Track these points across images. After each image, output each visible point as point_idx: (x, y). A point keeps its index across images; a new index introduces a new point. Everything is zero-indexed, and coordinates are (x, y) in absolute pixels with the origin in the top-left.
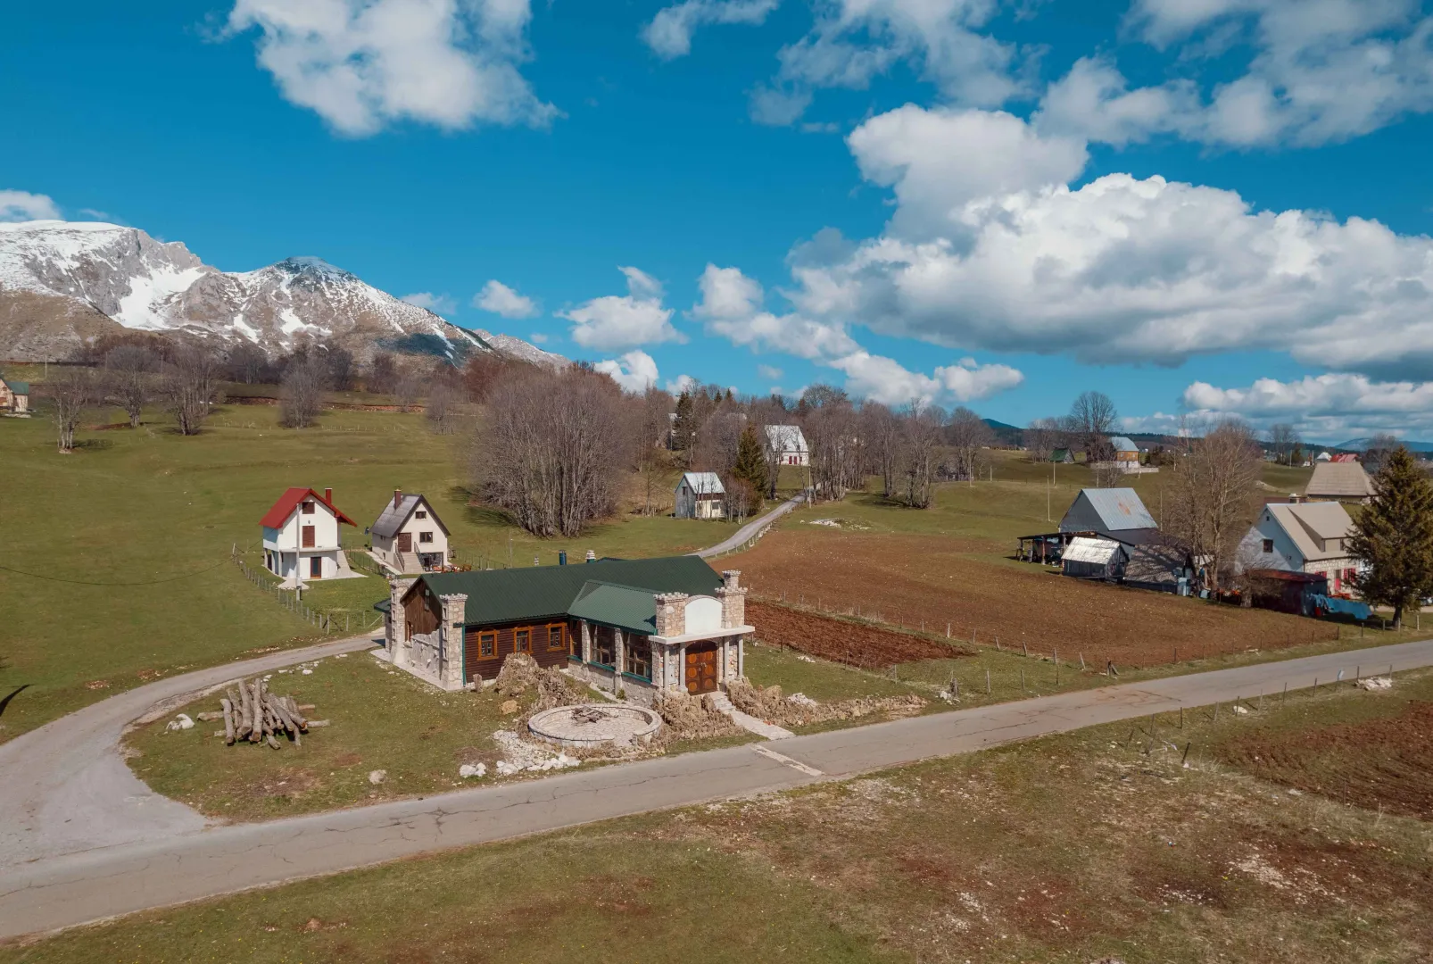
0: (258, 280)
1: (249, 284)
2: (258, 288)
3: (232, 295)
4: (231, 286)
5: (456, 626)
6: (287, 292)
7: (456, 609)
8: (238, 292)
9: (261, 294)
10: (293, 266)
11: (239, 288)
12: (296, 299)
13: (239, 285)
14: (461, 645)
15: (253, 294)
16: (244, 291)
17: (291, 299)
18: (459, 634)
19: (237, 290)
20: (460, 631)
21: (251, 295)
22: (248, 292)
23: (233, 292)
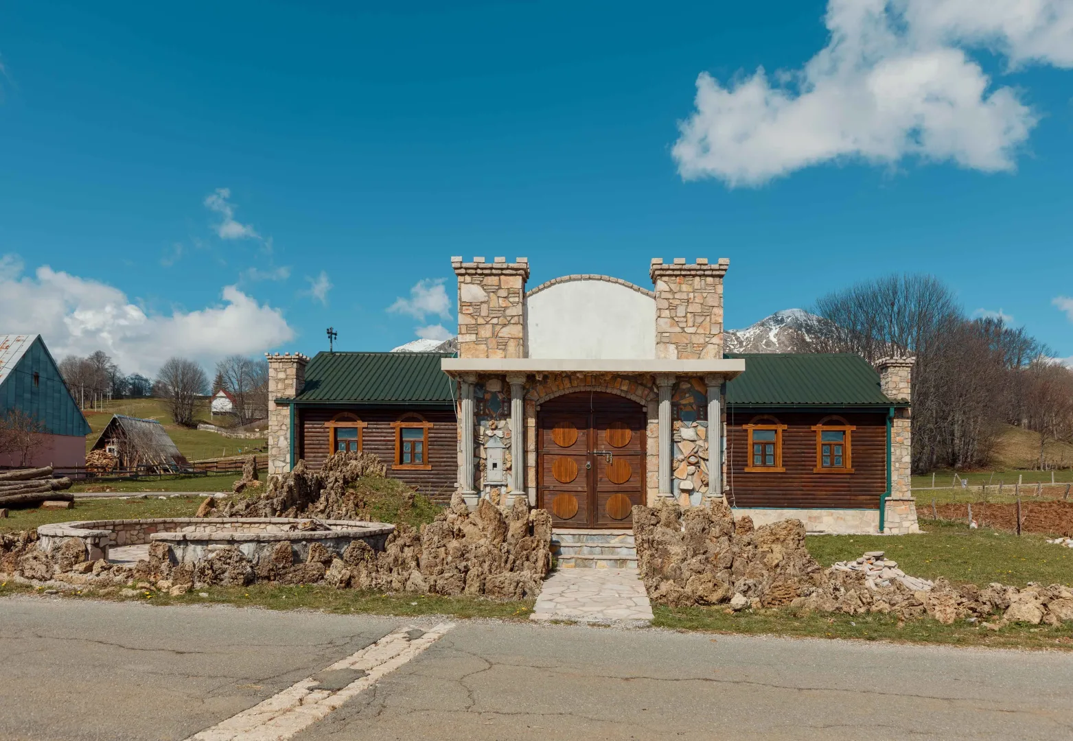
0: (752, 333)
1: (745, 337)
2: (752, 339)
3: (732, 347)
4: (732, 340)
5: (281, 402)
6: (774, 340)
7: (282, 375)
8: (737, 344)
9: (754, 344)
10: (779, 318)
11: (738, 341)
12: (782, 345)
13: (737, 339)
14: (288, 435)
15: (748, 345)
16: (741, 343)
17: (777, 345)
18: (285, 416)
19: (736, 343)
20: (286, 411)
21: (746, 346)
22: (744, 344)
23: (733, 345)
